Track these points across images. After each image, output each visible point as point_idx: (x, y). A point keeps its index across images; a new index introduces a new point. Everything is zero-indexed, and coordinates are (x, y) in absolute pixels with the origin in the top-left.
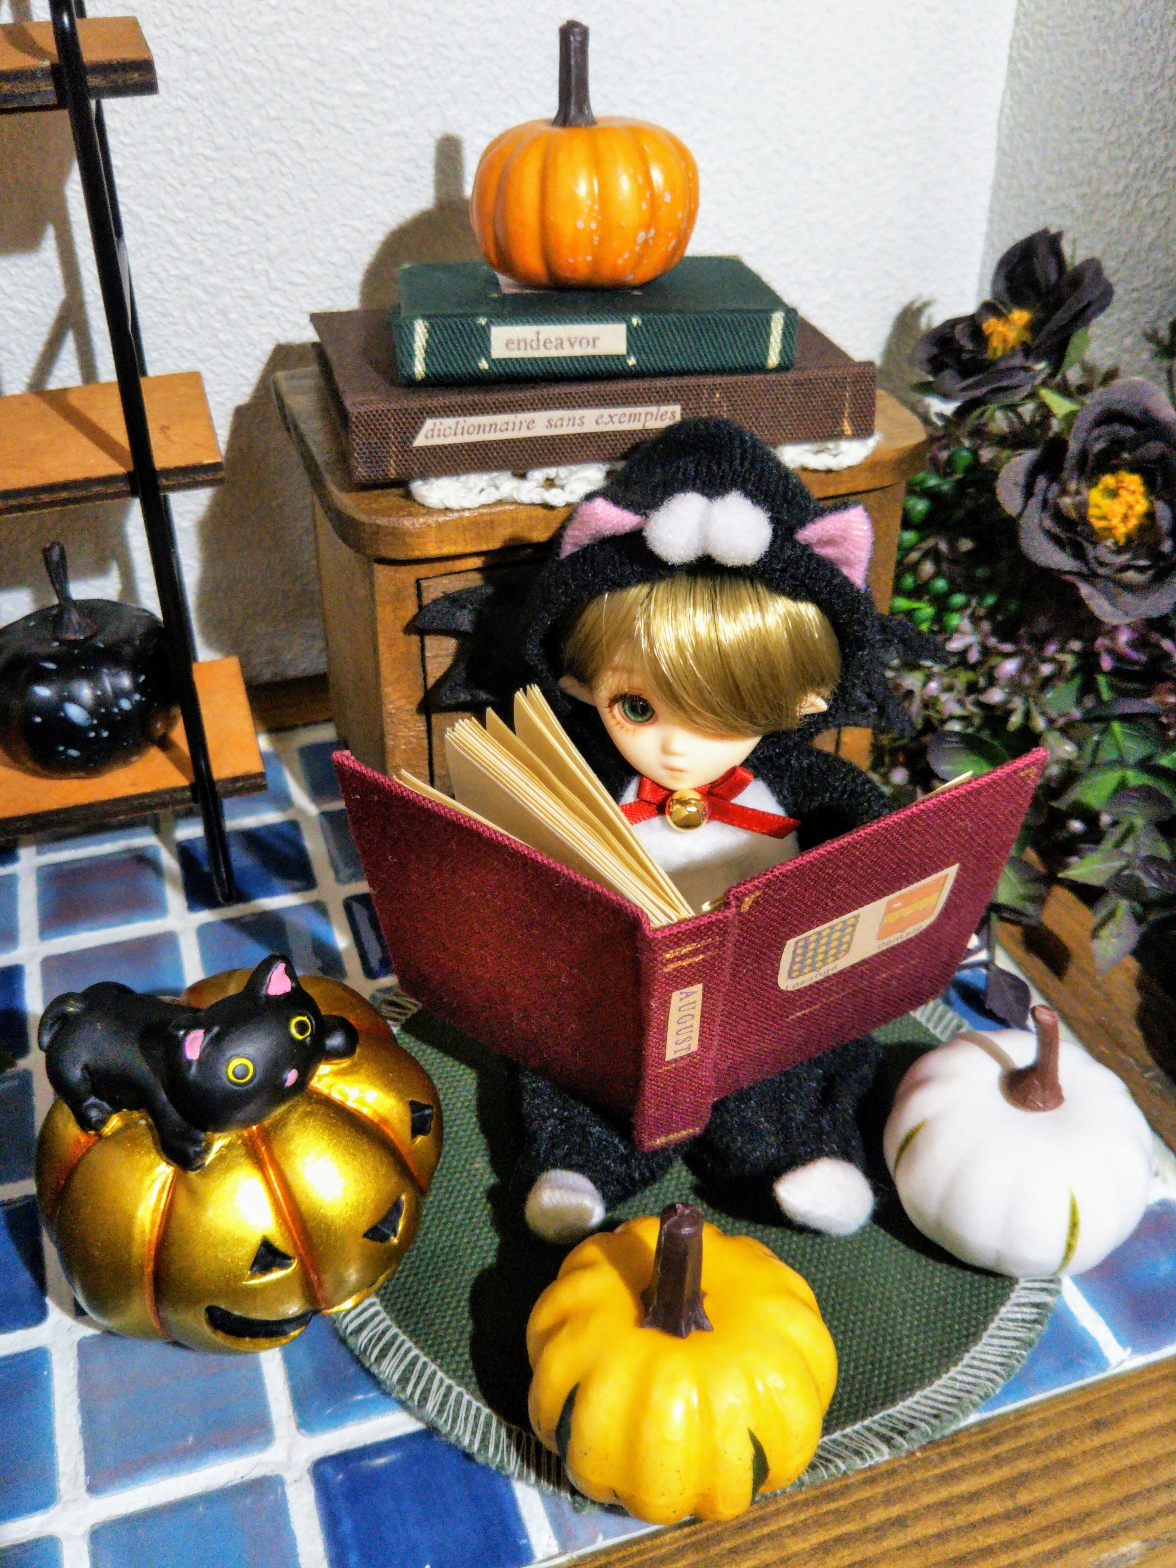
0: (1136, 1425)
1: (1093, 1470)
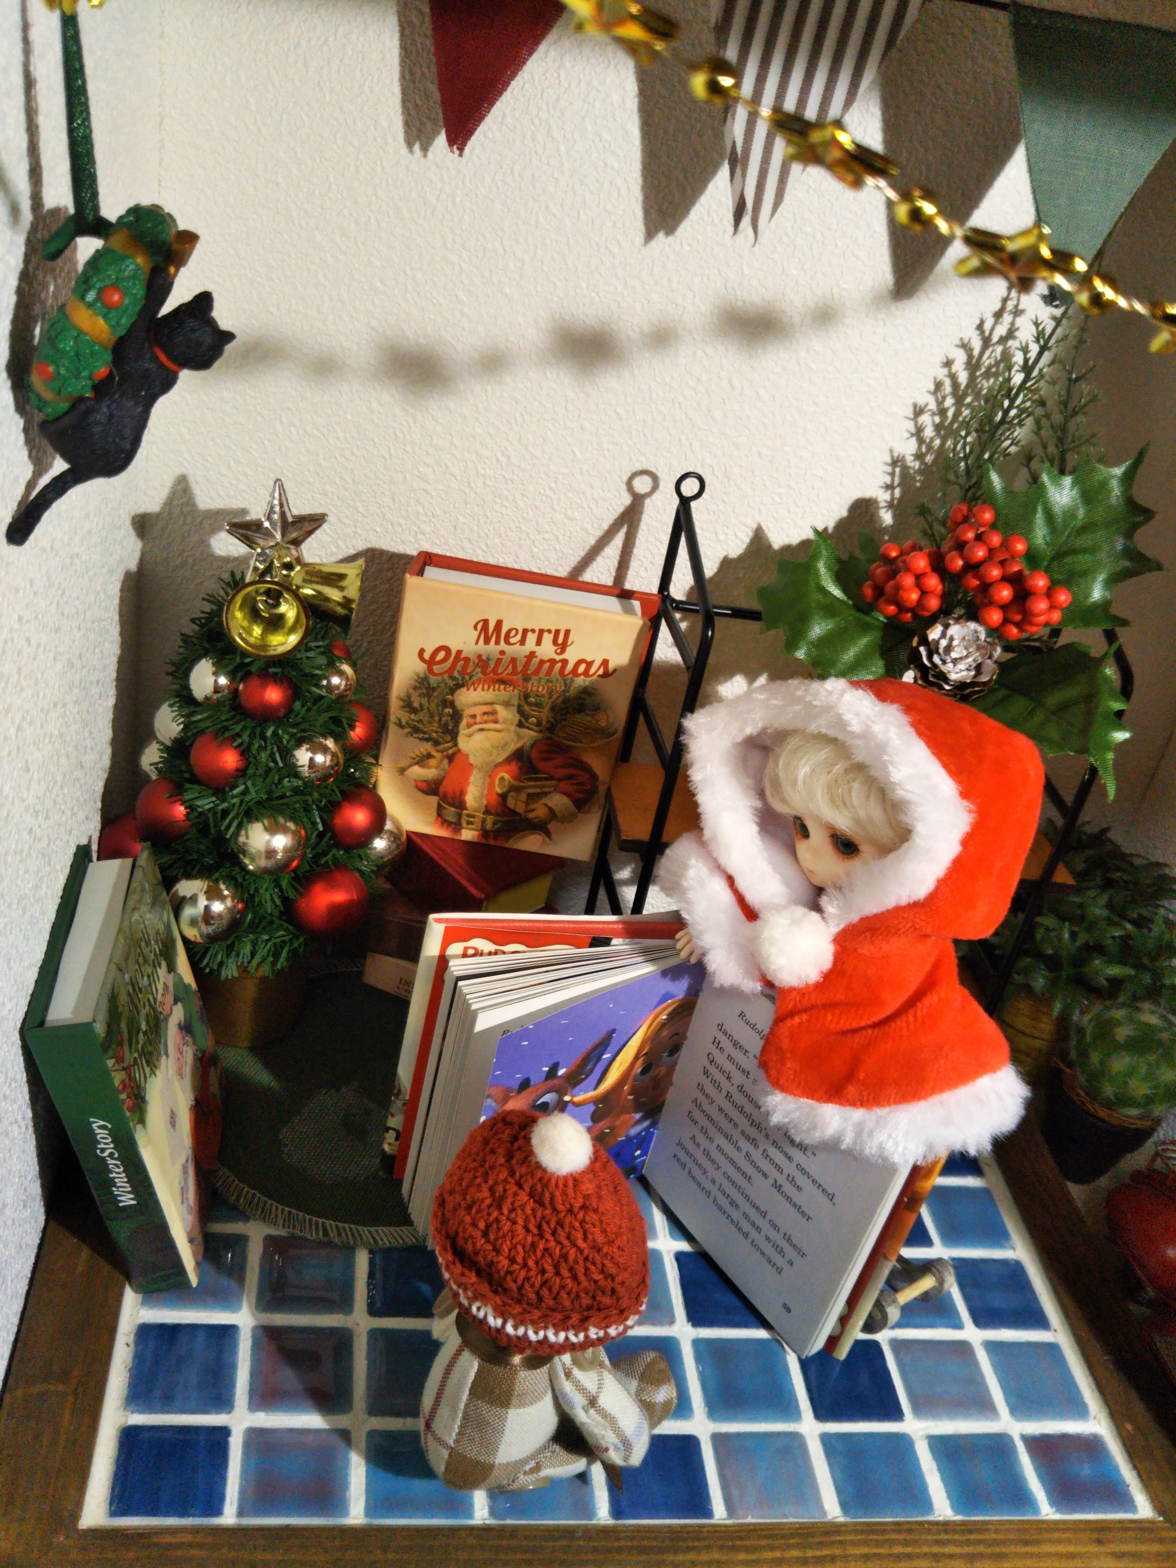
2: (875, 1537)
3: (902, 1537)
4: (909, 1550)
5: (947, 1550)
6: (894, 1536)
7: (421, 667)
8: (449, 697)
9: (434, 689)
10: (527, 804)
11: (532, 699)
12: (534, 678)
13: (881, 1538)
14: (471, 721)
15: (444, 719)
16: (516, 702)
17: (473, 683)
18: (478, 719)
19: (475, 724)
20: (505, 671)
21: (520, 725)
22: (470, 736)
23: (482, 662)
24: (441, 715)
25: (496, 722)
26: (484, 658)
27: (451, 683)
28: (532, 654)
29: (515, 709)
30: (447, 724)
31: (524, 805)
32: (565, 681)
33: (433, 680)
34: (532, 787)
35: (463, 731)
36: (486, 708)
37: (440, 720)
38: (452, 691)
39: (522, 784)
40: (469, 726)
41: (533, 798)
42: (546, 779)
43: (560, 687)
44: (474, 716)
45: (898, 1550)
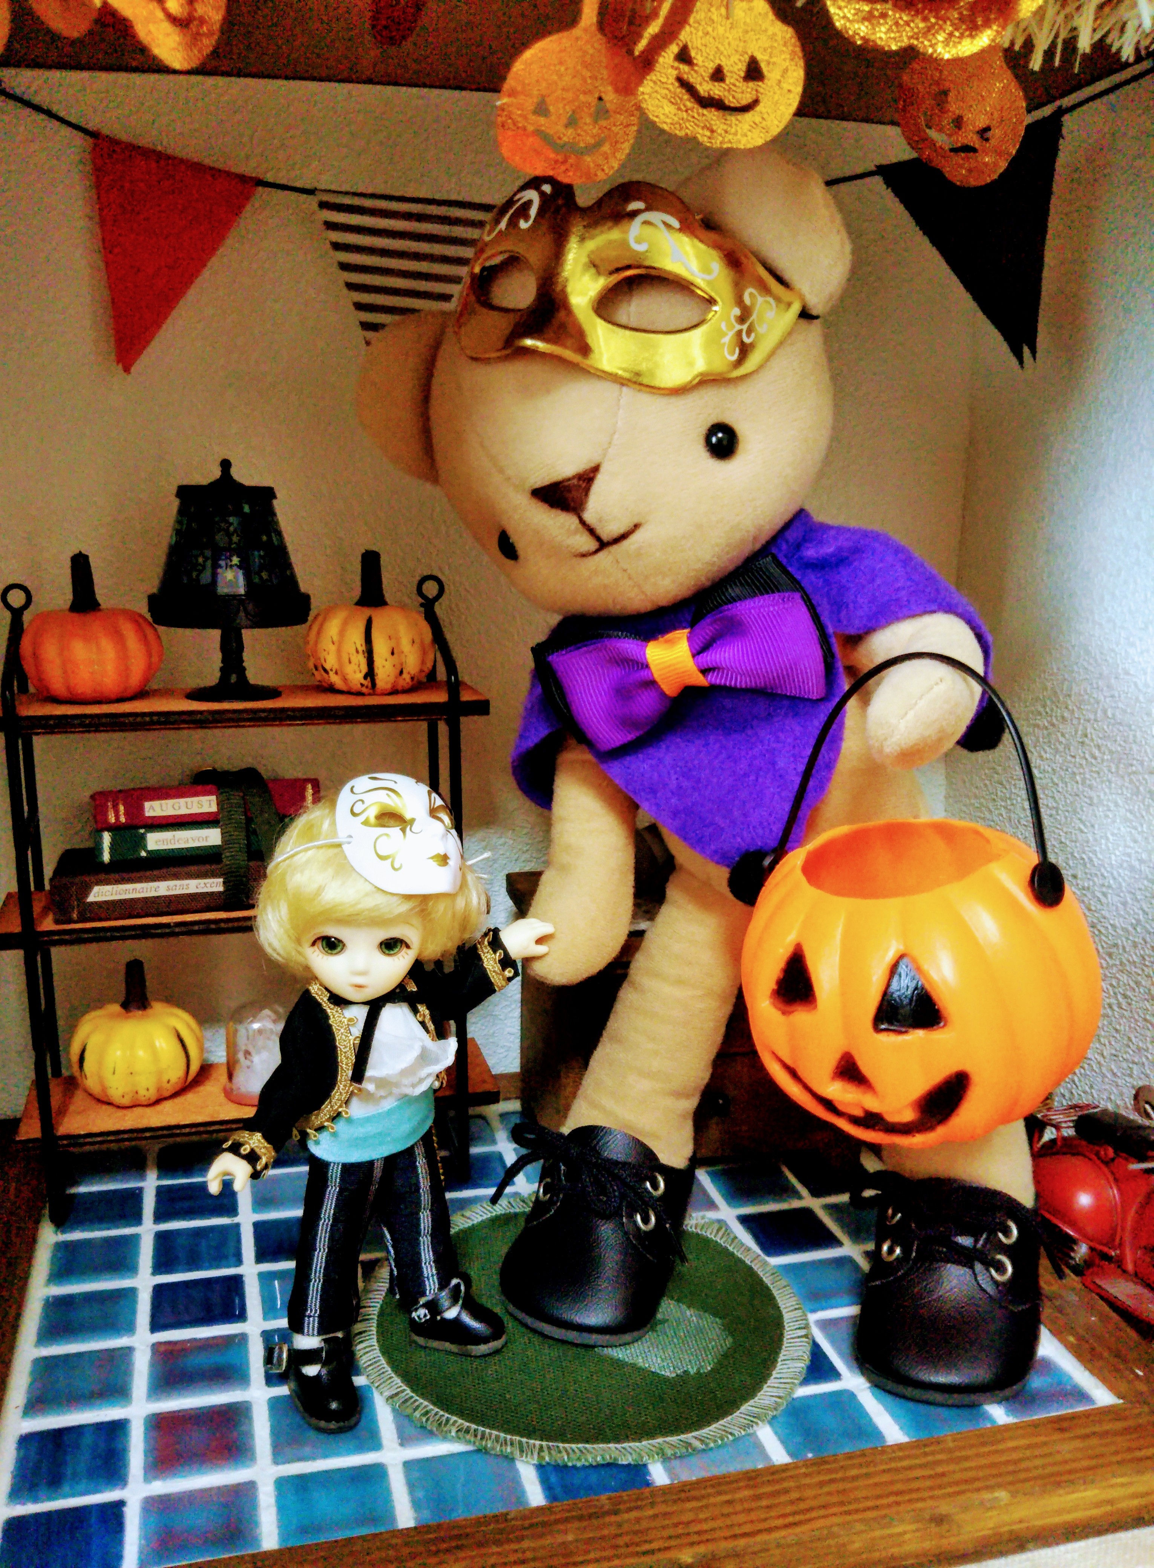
0: (1011, 1444)
1: (983, 1461)
2: (828, 1466)
3: (855, 1461)
4: (864, 1471)
5: (905, 1463)
6: (850, 1462)
13: (834, 1466)
45: (854, 1472)
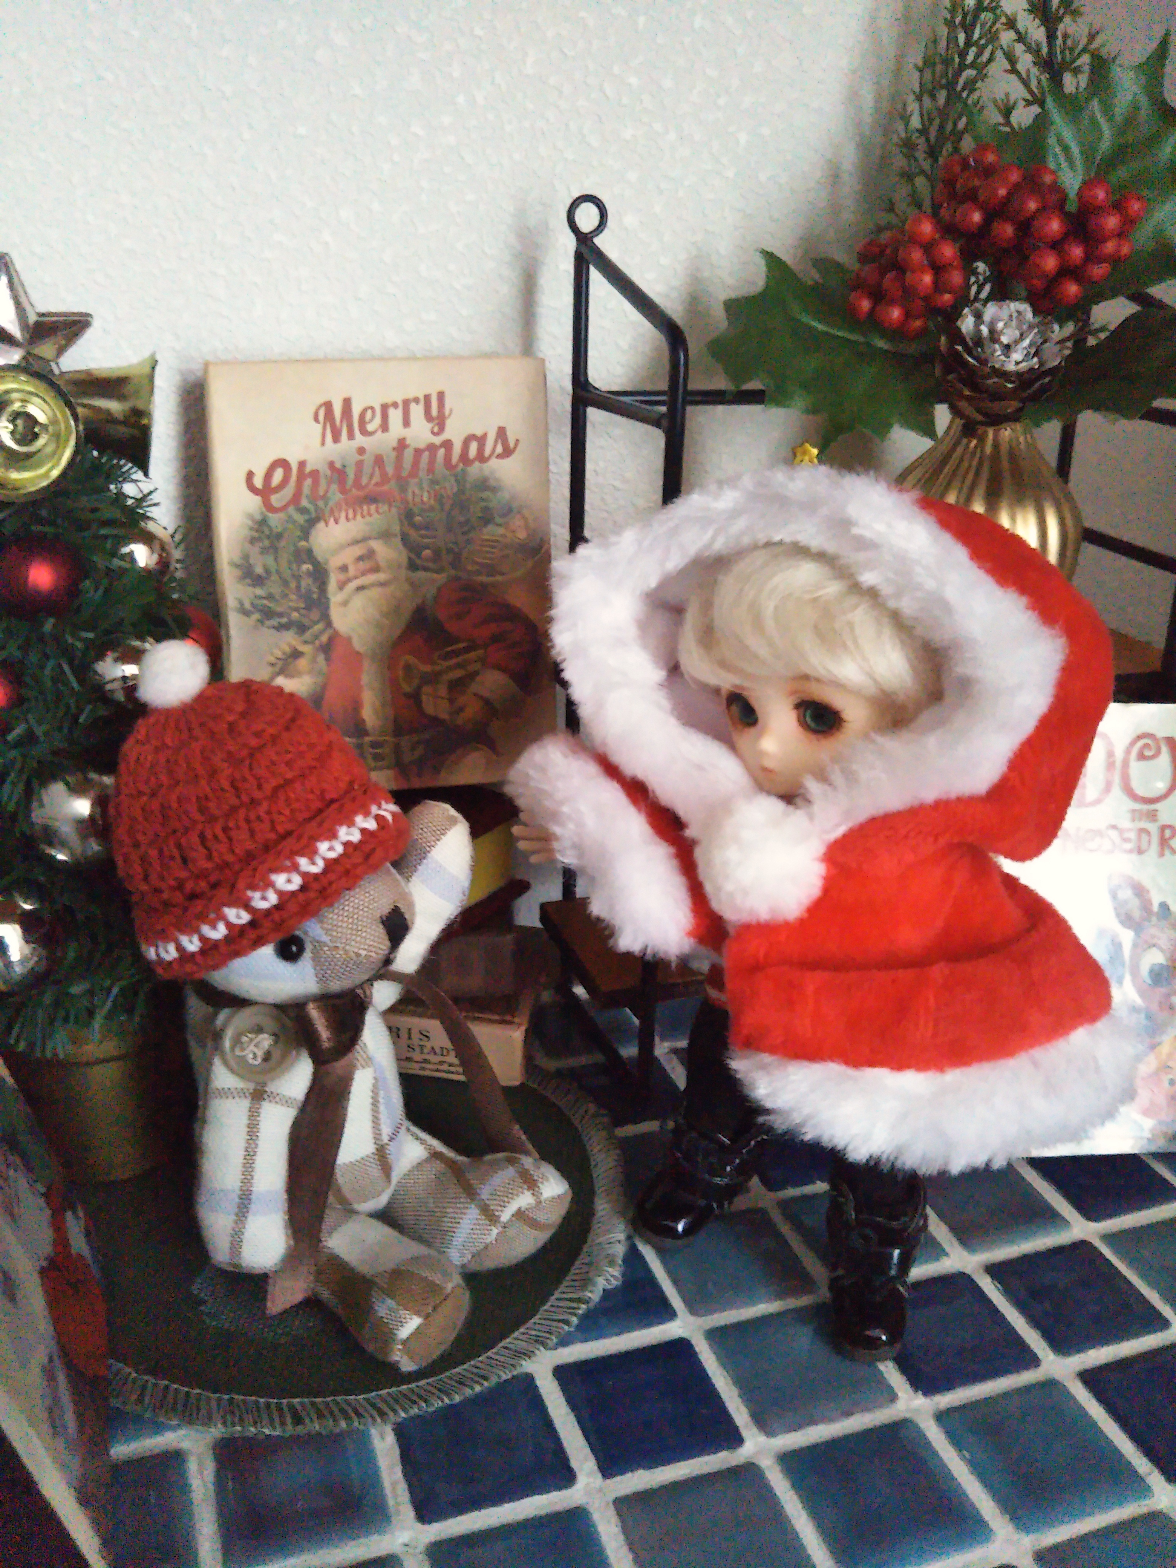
7: (253, 503)
8: (303, 543)
9: (279, 536)
10: (451, 701)
11: (418, 519)
12: (413, 481)
14: (342, 577)
15: (303, 584)
16: (396, 528)
17: (332, 512)
18: (352, 571)
19: (349, 580)
20: (370, 480)
21: (412, 566)
22: (345, 603)
23: (338, 473)
24: (298, 578)
25: (376, 569)
26: (338, 465)
27: (300, 519)
28: (402, 444)
29: (398, 542)
30: (309, 592)
31: (446, 703)
32: (456, 476)
33: (275, 520)
34: (450, 669)
35: (335, 597)
36: (358, 550)
37: (298, 587)
38: (306, 532)
39: (437, 668)
40: (341, 586)
41: (457, 686)
42: (467, 650)
43: (450, 487)
44: (344, 568)
